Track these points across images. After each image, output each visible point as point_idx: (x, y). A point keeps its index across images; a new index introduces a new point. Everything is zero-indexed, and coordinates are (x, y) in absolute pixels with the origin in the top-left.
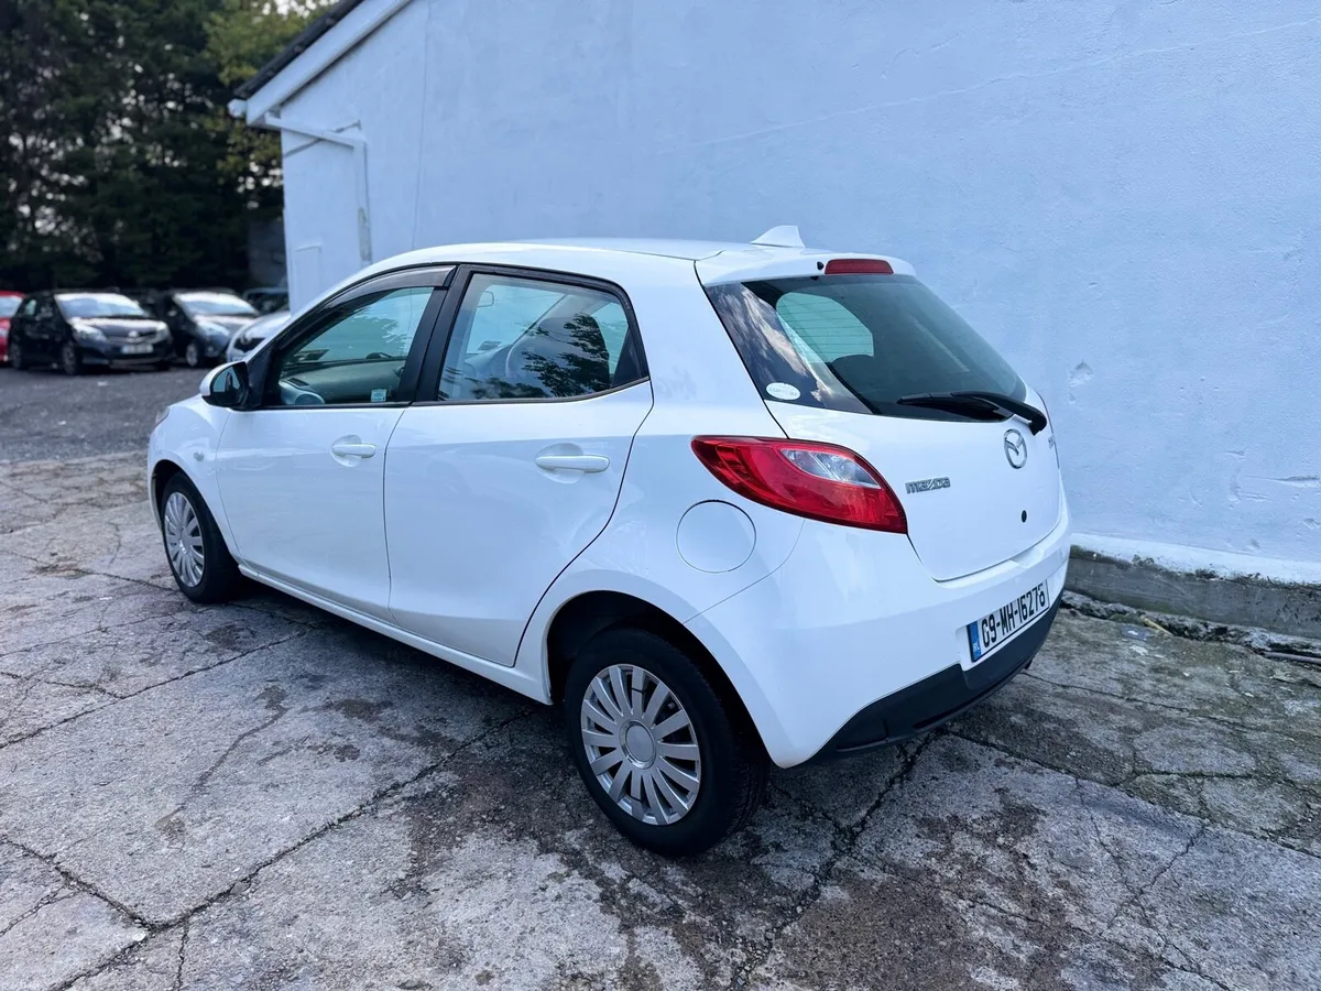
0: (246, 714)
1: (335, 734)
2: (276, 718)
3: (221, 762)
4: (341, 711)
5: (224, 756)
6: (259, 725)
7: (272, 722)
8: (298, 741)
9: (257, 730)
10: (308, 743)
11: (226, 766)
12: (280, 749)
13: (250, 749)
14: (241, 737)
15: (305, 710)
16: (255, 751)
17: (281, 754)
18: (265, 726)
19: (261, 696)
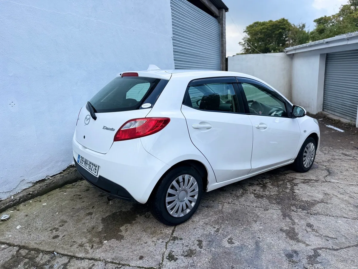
0: (329, 258)
1: (307, 232)
2: (320, 249)
3: (349, 247)
4: (297, 237)
5: (347, 247)
6: (328, 250)
7: (322, 248)
8: (320, 237)
9: (329, 249)
10: (317, 234)
11: (348, 245)
12: (327, 238)
13: (336, 244)
14: (337, 250)
15: (307, 245)
16: (336, 243)
17: (328, 237)
18: (326, 248)
19: (318, 263)
